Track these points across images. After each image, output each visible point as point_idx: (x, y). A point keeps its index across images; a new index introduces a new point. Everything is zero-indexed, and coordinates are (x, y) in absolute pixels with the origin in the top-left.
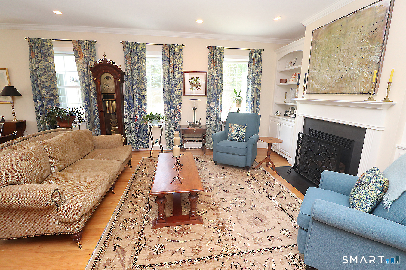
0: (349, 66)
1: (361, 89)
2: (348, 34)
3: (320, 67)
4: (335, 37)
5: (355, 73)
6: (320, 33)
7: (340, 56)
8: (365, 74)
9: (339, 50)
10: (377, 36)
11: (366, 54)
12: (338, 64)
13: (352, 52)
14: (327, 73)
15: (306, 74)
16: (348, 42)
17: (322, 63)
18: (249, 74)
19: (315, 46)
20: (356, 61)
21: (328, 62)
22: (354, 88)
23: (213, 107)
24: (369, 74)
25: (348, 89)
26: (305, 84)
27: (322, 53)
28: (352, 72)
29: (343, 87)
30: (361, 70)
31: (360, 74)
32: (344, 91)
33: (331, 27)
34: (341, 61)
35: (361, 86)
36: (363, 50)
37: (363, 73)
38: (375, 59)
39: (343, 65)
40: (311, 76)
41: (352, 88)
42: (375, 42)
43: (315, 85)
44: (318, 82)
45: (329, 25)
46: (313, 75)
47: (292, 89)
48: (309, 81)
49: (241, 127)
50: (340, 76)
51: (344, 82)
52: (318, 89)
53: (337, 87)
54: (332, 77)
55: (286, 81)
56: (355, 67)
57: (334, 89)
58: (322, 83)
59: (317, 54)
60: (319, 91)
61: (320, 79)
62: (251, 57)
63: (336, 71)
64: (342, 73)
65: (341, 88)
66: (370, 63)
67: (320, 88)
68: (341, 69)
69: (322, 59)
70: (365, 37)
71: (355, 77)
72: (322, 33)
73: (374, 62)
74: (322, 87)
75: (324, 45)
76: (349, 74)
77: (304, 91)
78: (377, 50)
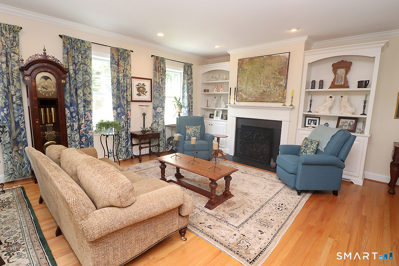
0: (267, 85)
1: (276, 99)
2: (265, 67)
3: (247, 84)
4: (256, 67)
5: (272, 90)
6: (244, 62)
7: (261, 79)
8: (278, 91)
9: (260, 76)
10: (283, 72)
11: (277, 80)
12: (260, 84)
13: (269, 78)
14: (252, 89)
15: (235, 88)
16: (265, 72)
17: (248, 82)
18: (184, 84)
19: (241, 70)
20: (271, 84)
21: (253, 82)
22: (272, 99)
23: (160, 113)
24: (281, 92)
25: (268, 99)
26: (235, 94)
27: (247, 75)
28: (270, 89)
29: (265, 98)
30: (275, 89)
31: (275, 91)
32: (266, 100)
33: (253, 60)
34: (262, 82)
35: (276, 98)
36: (275, 78)
37: (277, 90)
38: (283, 84)
39: (264, 85)
40: (239, 89)
41: (271, 99)
42: (282, 75)
43: (244, 96)
44: (246, 94)
45: (251, 59)
46: (241, 89)
47: (215, 97)
48: (238, 93)
49: (197, 128)
50: (262, 91)
51: (265, 95)
52: (246, 98)
53: (261, 98)
54: (256, 91)
55: (208, 91)
56: (272, 87)
57: (258, 99)
58: (249, 95)
59: (243, 75)
60: (247, 99)
61: (247, 92)
62: (185, 69)
63: (259, 88)
64: (263, 89)
65: (264, 98)
66: (280, 86)
67: (248, 98)
68: (262, 87)
69: (248, 79)
70: (276, 71)
71: (272, 93)
72: (246, 63)
73: (282, 85)
74: (250, 97)
75: (248, 70)
76: (268, 90)
77: (235, 99)
78: (284, 79)
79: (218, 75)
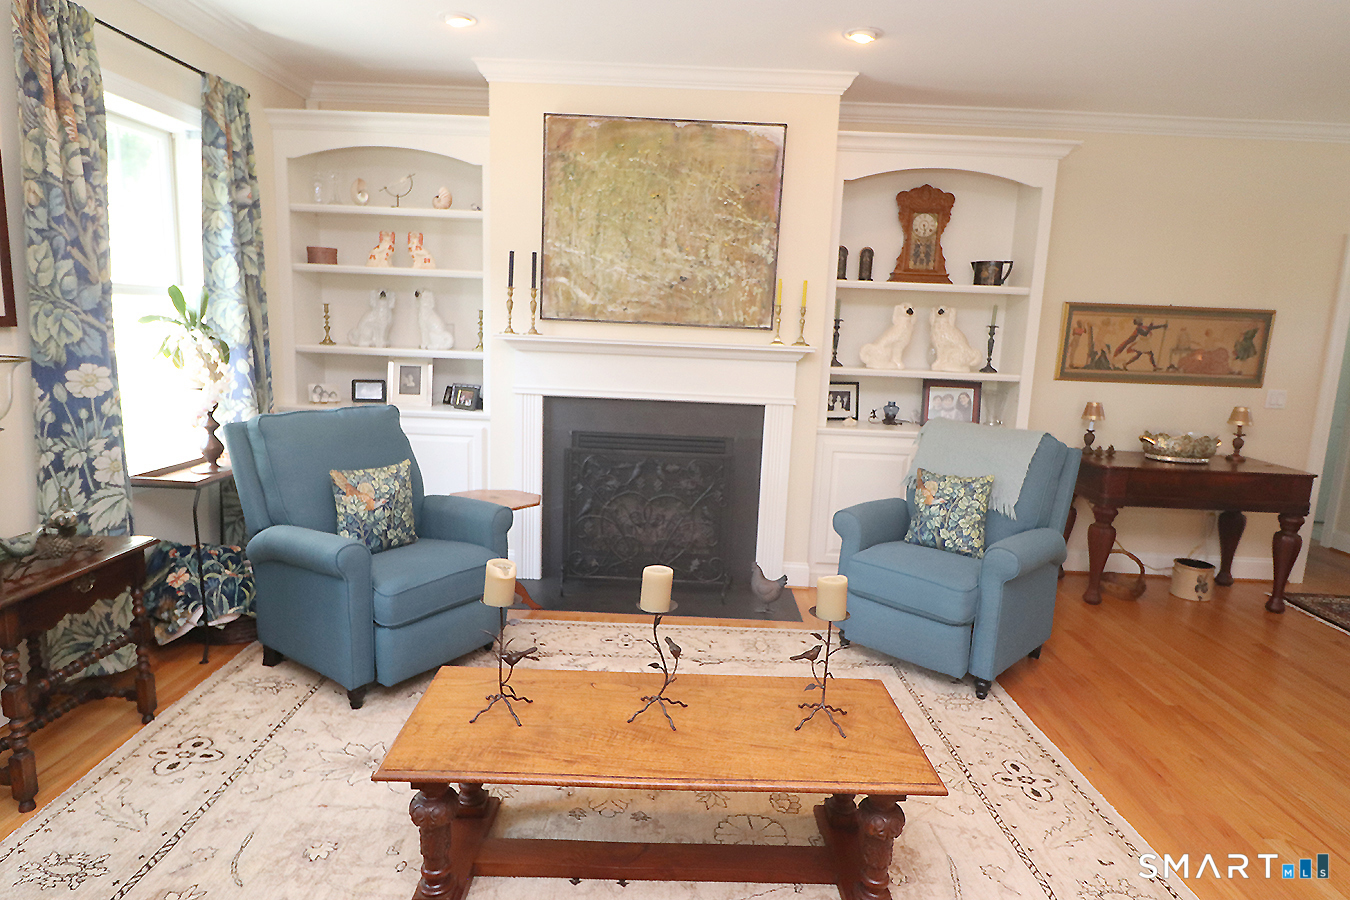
0: (697, 254)
1: (739, 316)
2: (684, 171)
3: (595, 241)
4: (640, 166)
5: (718, 277)
6: (578, 133)
7: (665, 223)
8: (744, 283)
9: (660, 209)
10: (763, 203)
11: (740, 237)
12: (663, 244)
13: (701, 221)
14: (625, 264)
15: (534, 254)
16: (685, 194)
17: (601, 230)
18: (209, 208)
19: (564, 169)
20: (715, 248)
21: (626, 233)
22: (720, 313)
24: (755, 285)
25: (704, 313)
26: (534, 285)
27: (596, 198)
28: (708, 272)
29: (688, 309)
30: (732, 271)
31: (732, 281)
32: (695, 318)
33: (623, 131)
34: (672, 235)
35: (737, 310)
36: (731, 225)
37: (739, 279)
38: (764, 252)
39: (680, 251)
40: (555, 263)
41: (715, 313)
42: (760, 214)
43: (582, 294)
44: (592, 286)
45: (614, 126)
46: (565, 261)
47: (383, 294)
48: (548, 280)
50: (674, 279)
51: (690, 294)
52: (593, 308)
53: (669, 308)
54: (645, 278)
55: (332, 256)
56: (716, 262)
57: (657, 311)
58: (610, 292)
59: (574, 197)
60: (601, 312)
61: (599, 276)
62: (208, 119)
63: (659, 262)
64: (678, 271)
65: (683, 310)
66: (753, 260)
67: (604, 306)
68: (674, 261)
69: (599, 218)
70: (732, 194)
71: (720, 287)
72: (585, 139)
73: (762, 260)
74: (613, 301)
75: (600, 175)
76: (700, 276)
77: (534, 312)
78: (766, 234)
79: (403, 179)
